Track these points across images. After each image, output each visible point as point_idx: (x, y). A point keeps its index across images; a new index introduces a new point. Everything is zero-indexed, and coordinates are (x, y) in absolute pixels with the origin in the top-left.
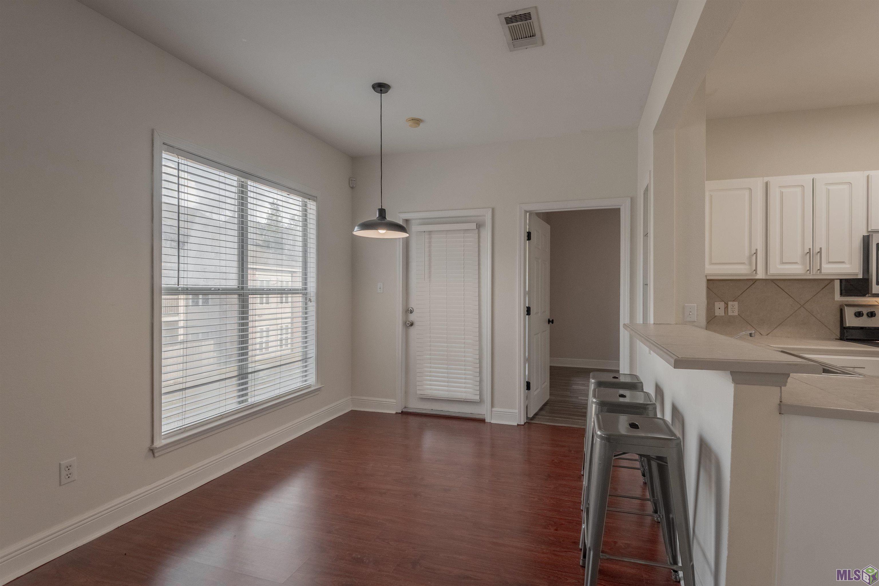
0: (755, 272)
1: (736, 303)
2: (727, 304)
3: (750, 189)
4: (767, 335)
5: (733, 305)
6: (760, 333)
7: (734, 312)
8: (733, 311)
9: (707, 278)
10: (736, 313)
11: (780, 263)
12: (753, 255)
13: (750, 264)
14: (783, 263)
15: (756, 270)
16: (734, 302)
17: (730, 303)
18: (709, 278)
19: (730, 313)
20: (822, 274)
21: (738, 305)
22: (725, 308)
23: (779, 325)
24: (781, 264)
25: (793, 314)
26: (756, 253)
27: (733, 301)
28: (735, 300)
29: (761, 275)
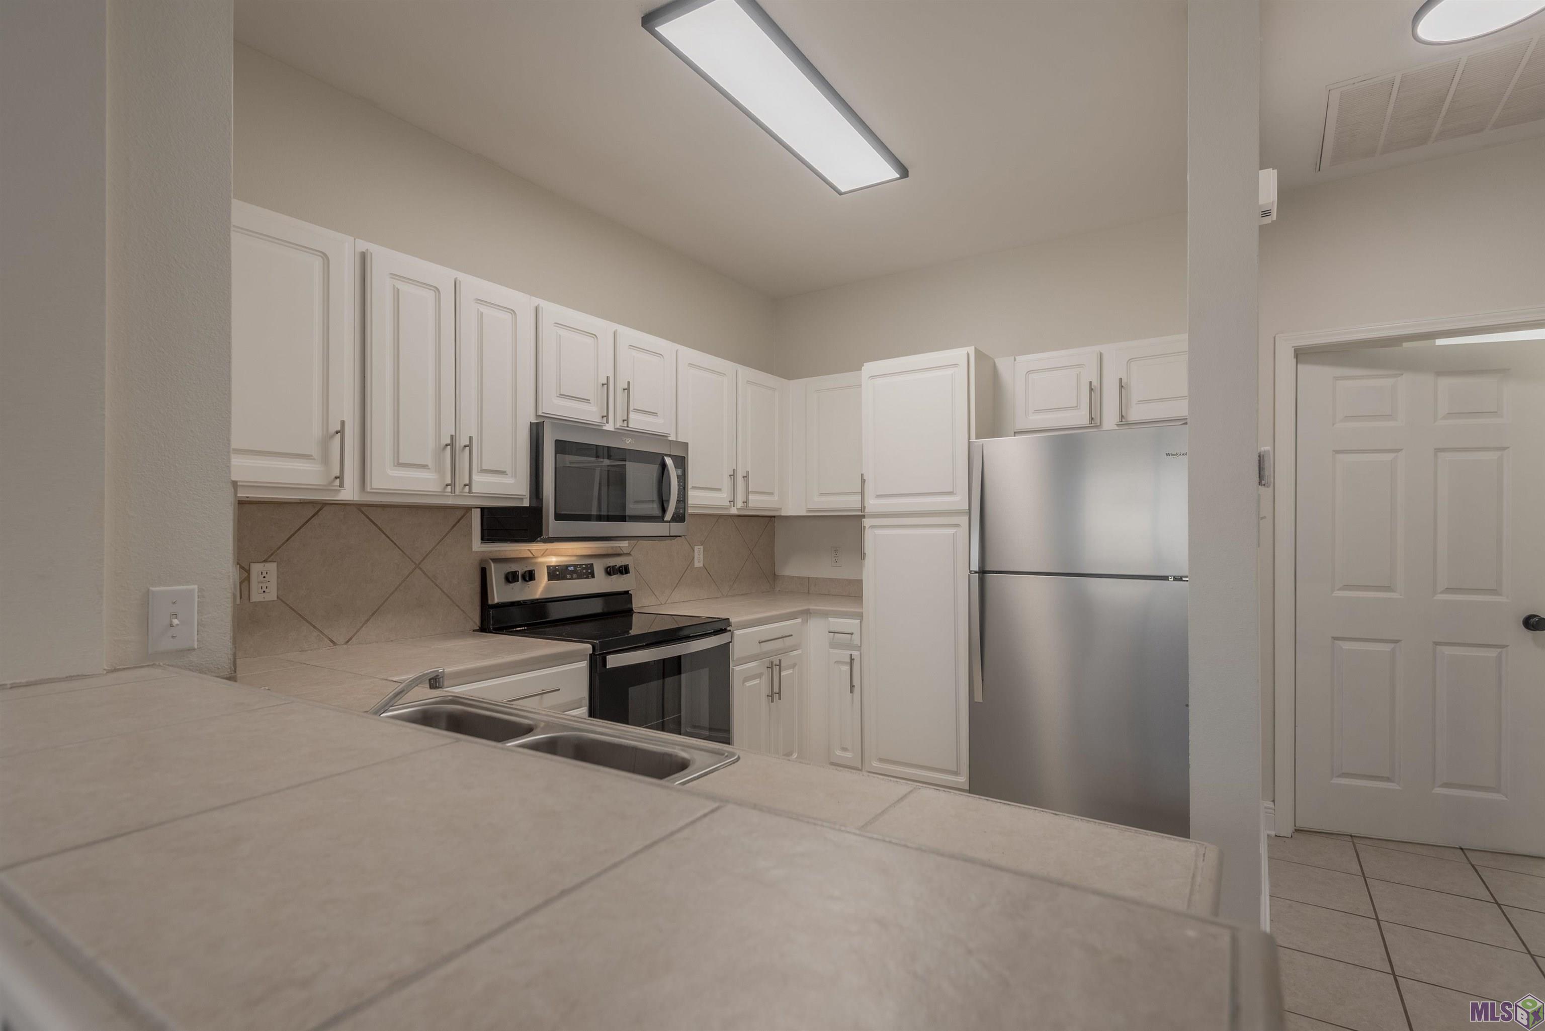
0: (337, 482)
1: (272, 567)
2: (248, 572)
3: (325, 257)
4: (348, 642)
5: (264, 574)
6: (332, 641)
7: (267, 591)
8: (264, 589)
9: (238, 495)
10: (272, 595)
11: (394, 464)
12: (332, 437)
13: (325, 459)
14: (400, 465)
15: (340, 477)
16: (267, 565)
17: (256, 568)
18: (242, 494)
19: (256, 597)
20: (473, 494)
21: (278, 571)
22: (241, 583)
23: (373, 614)
24: (396, 466)
25: (400, 585)
26: (341, 432)
27: (265, 561)
28: (269, 560)
29: (349, 493)
